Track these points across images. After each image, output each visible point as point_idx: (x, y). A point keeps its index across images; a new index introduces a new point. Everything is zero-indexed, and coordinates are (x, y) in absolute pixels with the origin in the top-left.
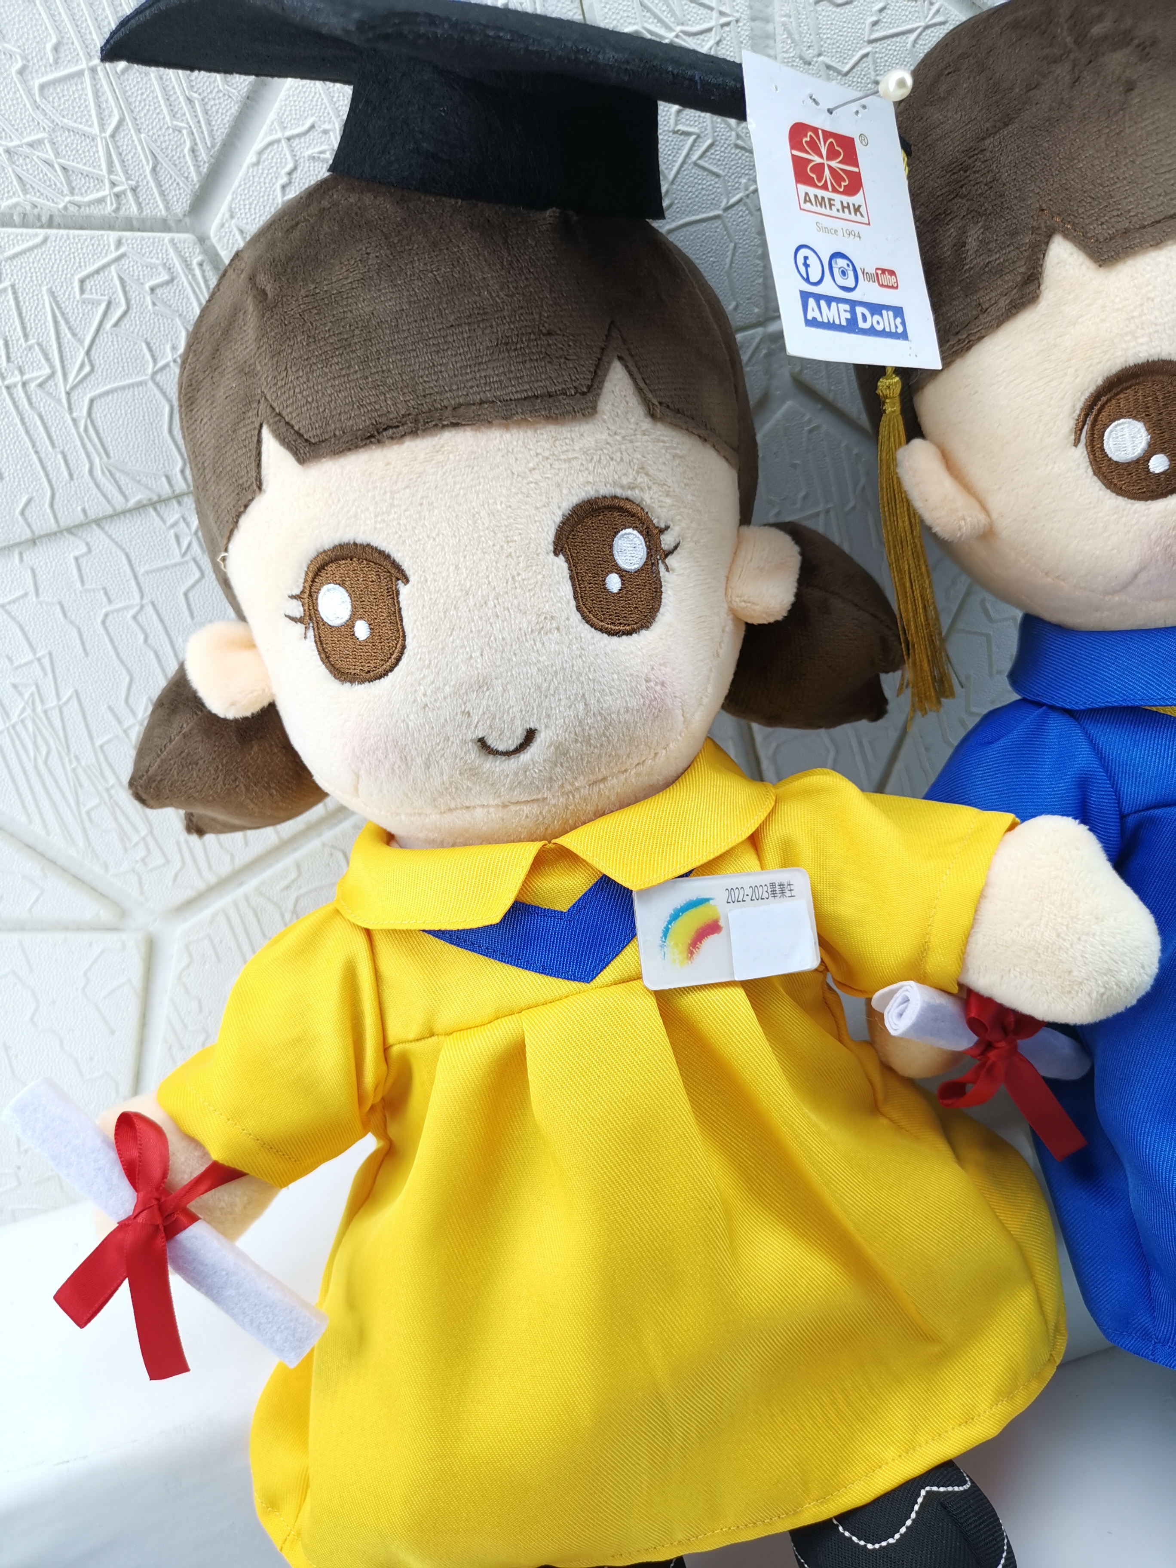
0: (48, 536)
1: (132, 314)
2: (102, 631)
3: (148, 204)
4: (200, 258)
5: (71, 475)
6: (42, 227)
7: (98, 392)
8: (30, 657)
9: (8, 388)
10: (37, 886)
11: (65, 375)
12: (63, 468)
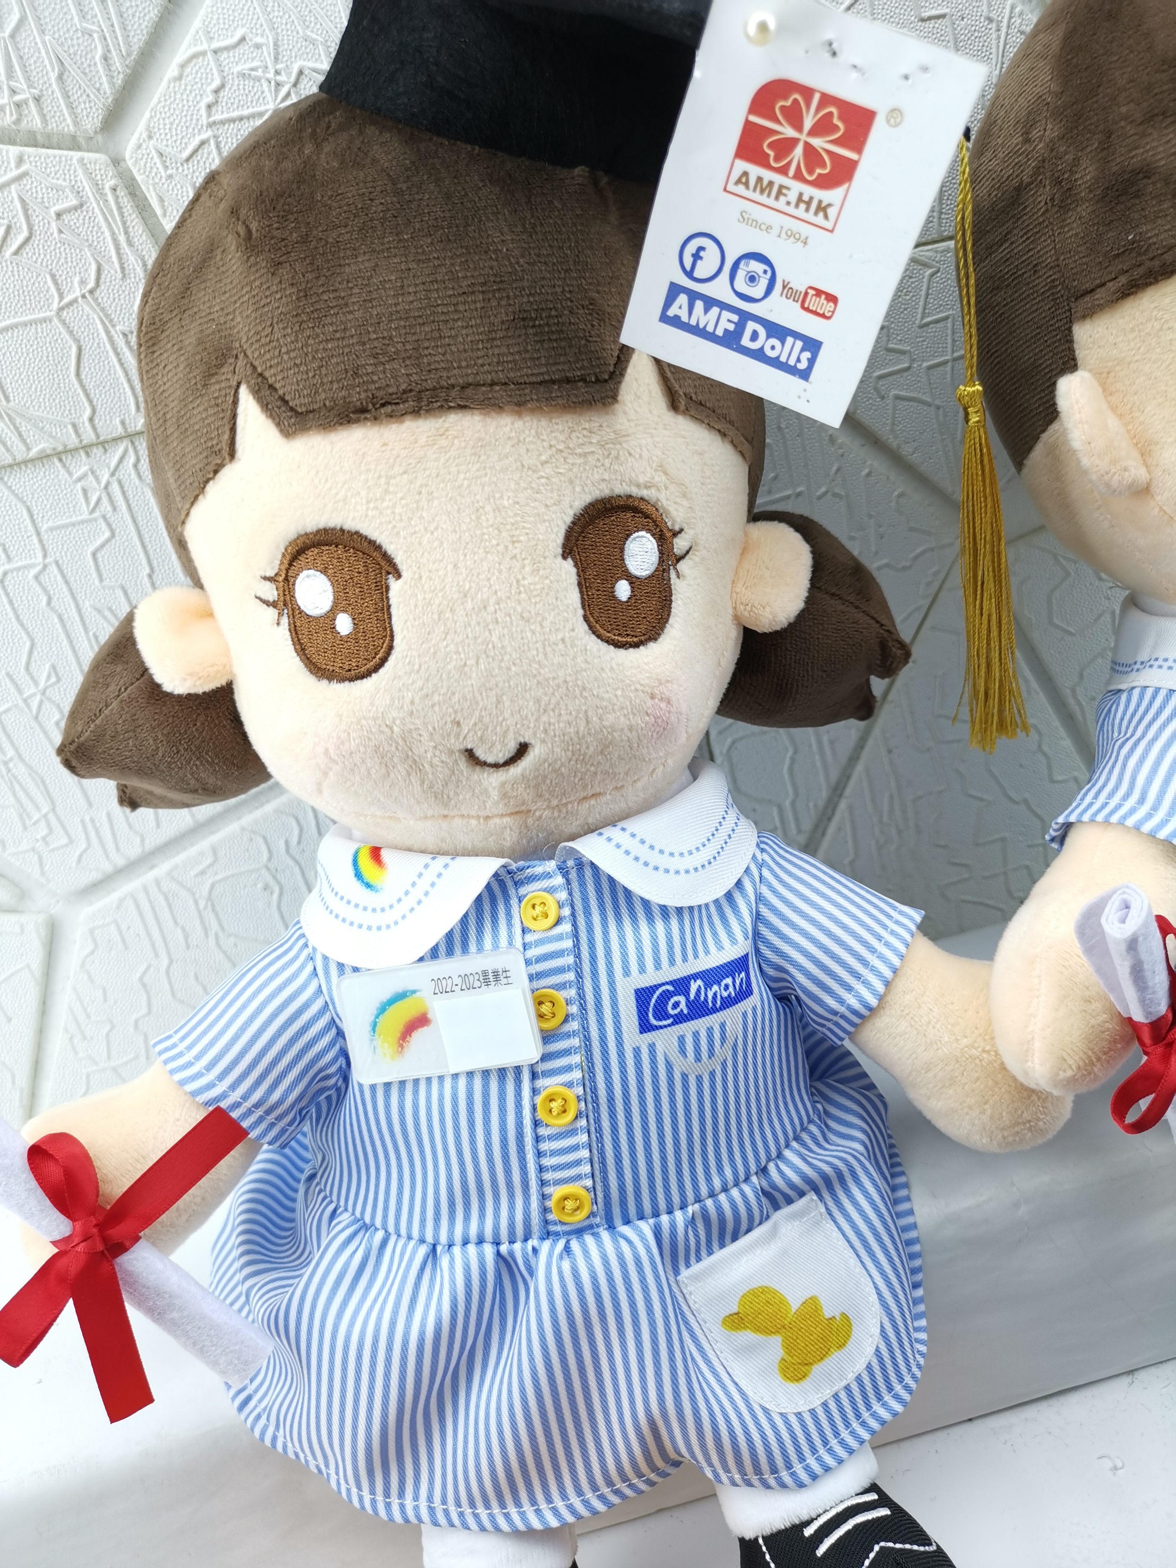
1: (35, 241)
3: (54, 117)
4: (113, 182)
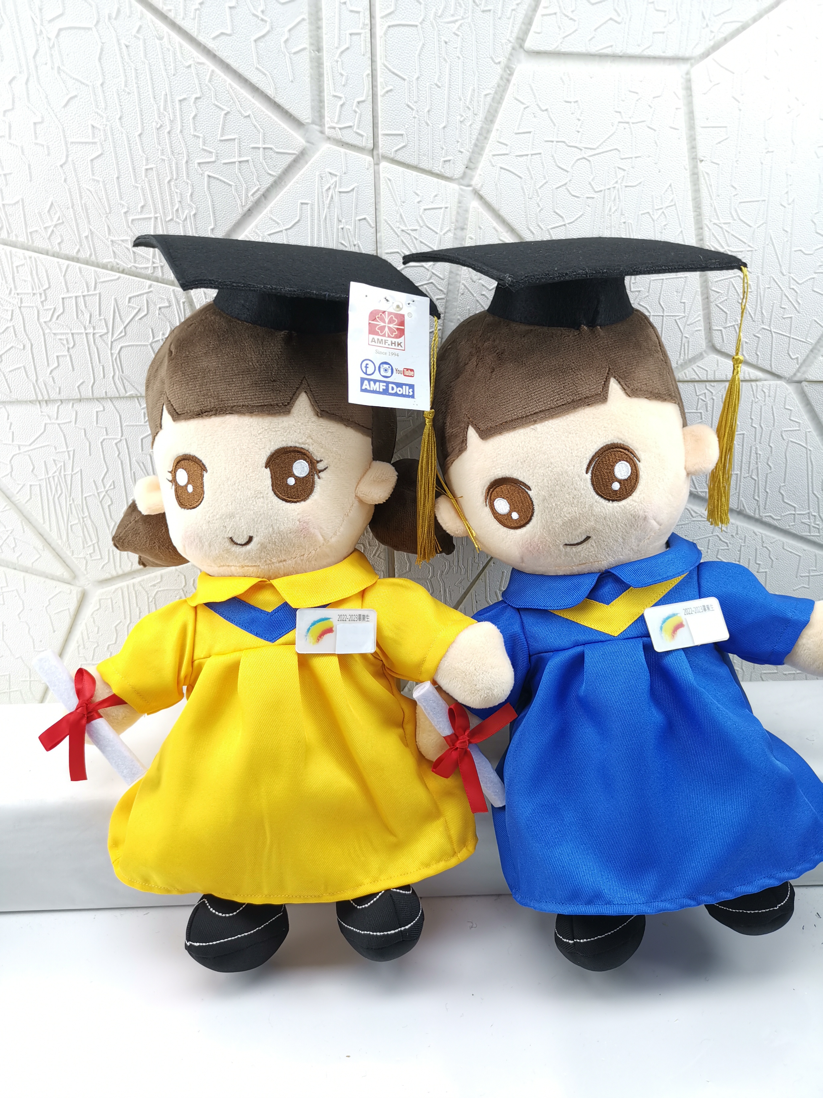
0: (87, 399)
1: (149, 316)
2: (100, 446)
4: (184, 300)
5: (104, 376)
6: (119, 272)
7: (126, 344)
8: (65, 450)
9: (86, 334)
10: (39, 553)
11: (113, 334)
12: (102, 373)
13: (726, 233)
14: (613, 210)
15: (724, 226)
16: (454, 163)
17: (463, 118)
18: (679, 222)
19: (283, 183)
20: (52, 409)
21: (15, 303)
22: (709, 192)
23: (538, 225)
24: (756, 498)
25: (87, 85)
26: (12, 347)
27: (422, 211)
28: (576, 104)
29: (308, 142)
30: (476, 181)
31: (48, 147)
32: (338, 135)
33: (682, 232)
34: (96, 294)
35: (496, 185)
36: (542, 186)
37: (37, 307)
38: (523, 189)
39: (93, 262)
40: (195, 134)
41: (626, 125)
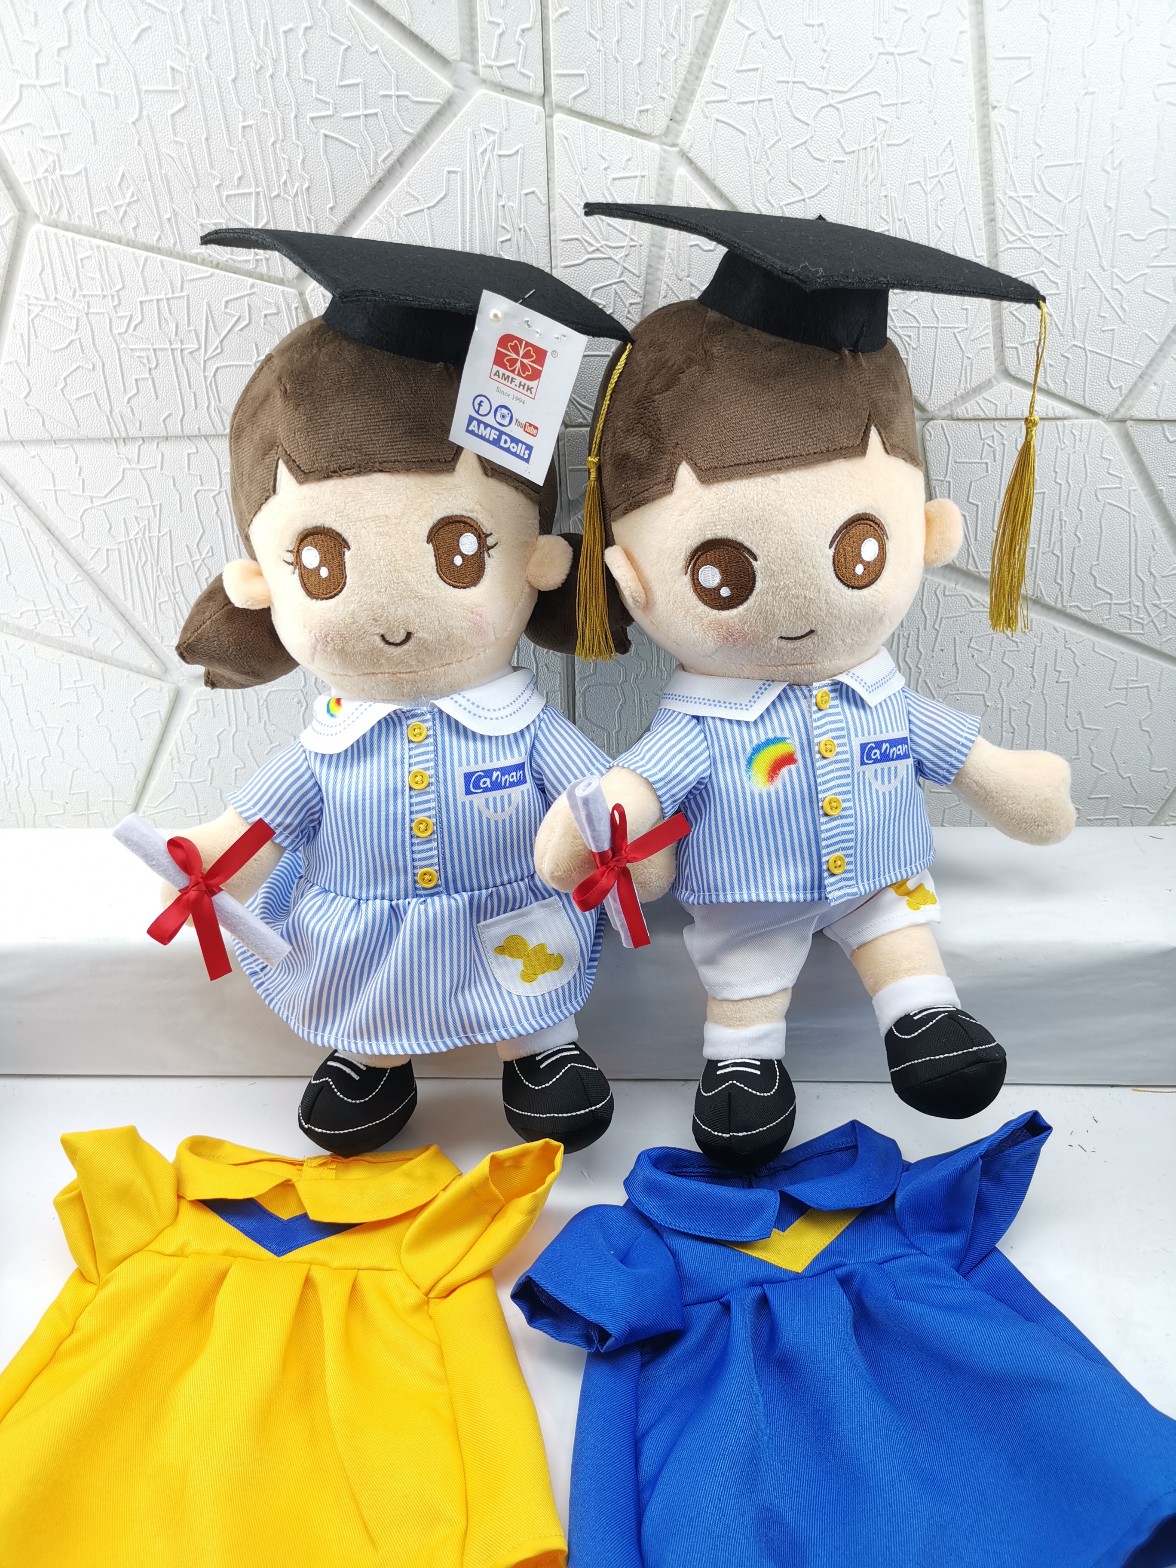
0: (176, 437)
1: (251, 326)
2: (194, 500)
4: (297, 305)
5: (196, 407)
6: (212, 267)
7: (222, 364)
8: (149, 504)
9: (172, 350)
10: (120, 638)
11: (206, 350)
12: (193, 402)
13: (1025, 210)
14: (870, 180)
15: (1023, 201)
16: (653, 114)
17: (665, 50)
18: (962, 195)
19: (424, 144)
20: (131, 450)
21: (81, 307)
22: (1004, 153)
23: (768, 201)
24: (1059, 581)
25: (164, 12)
26: (79, 367)
27: (609, 181)
28: (820, 28)
29: (456, 86)
30: (684, 140)
31: (116, 98)
32: (498, 76)
33: (964, 208)
34: (183, 297)
35: (711, 144)
36: (773, 146)
37: (108, 314)
38: (747, 149)
39: (178, 253)
40: (306, 77)
41: (891, 57)
